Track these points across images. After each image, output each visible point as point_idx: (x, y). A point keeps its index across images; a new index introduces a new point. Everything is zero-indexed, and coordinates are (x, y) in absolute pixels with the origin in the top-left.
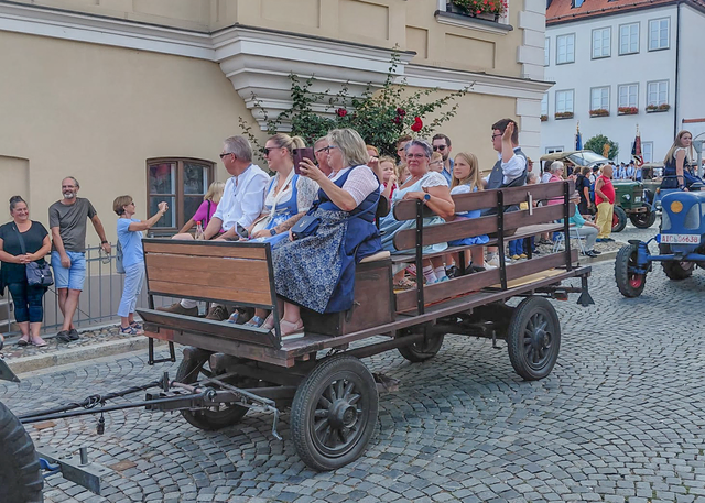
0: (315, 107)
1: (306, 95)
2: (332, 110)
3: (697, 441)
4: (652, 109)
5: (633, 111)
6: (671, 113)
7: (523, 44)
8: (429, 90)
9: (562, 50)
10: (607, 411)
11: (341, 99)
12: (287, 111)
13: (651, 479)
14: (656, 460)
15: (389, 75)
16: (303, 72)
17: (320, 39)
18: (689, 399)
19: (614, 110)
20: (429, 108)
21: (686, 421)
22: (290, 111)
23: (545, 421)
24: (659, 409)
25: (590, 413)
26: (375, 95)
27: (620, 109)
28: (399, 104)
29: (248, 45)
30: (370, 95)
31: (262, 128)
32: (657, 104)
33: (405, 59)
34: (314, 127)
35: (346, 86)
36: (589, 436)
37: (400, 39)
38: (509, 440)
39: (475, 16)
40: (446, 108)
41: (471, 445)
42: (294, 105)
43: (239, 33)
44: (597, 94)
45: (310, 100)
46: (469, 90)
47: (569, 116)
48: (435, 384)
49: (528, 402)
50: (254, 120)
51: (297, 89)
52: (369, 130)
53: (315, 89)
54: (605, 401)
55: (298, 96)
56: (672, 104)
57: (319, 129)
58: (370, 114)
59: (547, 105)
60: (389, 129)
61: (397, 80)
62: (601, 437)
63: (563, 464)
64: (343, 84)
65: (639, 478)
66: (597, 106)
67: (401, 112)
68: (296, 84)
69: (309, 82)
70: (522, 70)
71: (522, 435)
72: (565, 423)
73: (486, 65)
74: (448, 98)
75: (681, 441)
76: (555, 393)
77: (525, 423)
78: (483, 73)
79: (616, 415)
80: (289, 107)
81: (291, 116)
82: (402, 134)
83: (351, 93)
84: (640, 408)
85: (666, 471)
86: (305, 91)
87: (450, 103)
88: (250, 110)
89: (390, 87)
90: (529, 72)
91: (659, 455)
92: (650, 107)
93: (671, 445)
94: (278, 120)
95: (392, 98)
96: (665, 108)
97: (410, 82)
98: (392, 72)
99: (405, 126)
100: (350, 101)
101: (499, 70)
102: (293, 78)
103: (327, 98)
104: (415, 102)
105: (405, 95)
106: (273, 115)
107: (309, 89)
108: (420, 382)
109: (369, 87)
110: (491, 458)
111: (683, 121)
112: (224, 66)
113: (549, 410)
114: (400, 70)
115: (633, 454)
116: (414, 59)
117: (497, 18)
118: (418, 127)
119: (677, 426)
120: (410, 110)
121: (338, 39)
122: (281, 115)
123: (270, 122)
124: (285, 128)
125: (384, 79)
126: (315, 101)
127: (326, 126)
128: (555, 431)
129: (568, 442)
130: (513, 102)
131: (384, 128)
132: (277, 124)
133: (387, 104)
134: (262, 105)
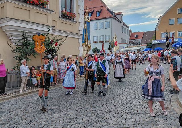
0: (28, 39)
1: (26, 36)
3: (125, 115)
5: (102, 42)
7: (80, 26)
8: (59, 36)
10: (105, 111)
12: (21, 40)
13: (117, 125)
14: (117, 121)
15: (48, 32)
16: (25, 30)
17: (30, 22)
18: (122, 106)
20: (59, 40)
21: (122, 111)
23: (92, 114)
24: (116, 109)
25: (102, 112)
27: (100, 42)
28: (51, 39)
29: (10, 23)
31: (14, 44)
33: (52, 28)
34: (29, 44)
36: (102, 117)
37: (50, 23)
38: (84, 120)
39: (68, 19)
40: (63, 40)
41: (76, 123)
42: (23, 38)
43: (8, 20)
44: (95, 38)
45: (27, 37)
46: (69, 36)
48: (65, 109)
49: (87, 110)
50: (11, 42)
51: (24, 34)
53: (29, 35)
54: (104, 109)
55: (24, 36)
57: (30, 45)
60: (49, 45)
61: (50, 33)
62: (105, 117)
63: (98, 124)
64: (36, 33)
65: (115, 125)
67: (52, 41)
68: (23, 33)
69: (27, 33)
70: (80, 32)
71: (87, 119)
72: (97, 115)
73: (71, 30)
74: (63, 38)
75: (122, 116)
76: (93, 108)
77: (88, 116)
78: (71, 32)
79: (108, 111)
80: (21, 39)
81: (22, 41)
82: (52, 46)
84: (112, 109)
85: (120, 123)
86: (26, 35)
88: (10, 40)
89: (49, 35)
91: (118, 120)
93: (120, 117)
94: (18, 42)
95: (49, 37)
97: (54, 34)
98: (49, 31)
99: (53, 44)
101: (75, 32)
102: (22, 31)
104: (55, 39)
105: (53, 37)
106: (17, 41)
107: (27, 34)
108: (61, 108)
112: (3, 28)
113: (92, 112)
114: (51, 31)
115: (112, 120)
116: (54, 28)
117: (73, 19)
118: (56, 45)
119: (121, 113)
120: (54, 40)
121: (34, 22)
122: (19, 41)
123: (16, 43)
124: (20, 45)
125: (47, 33)
126: (29, 37)
127: (32, 44)
128: (94, 117)
129: (98, 119)
130: (78, 39)
131: (47, 45)
132: (18, 44)
133: (48, 39)
134: (14, 38)
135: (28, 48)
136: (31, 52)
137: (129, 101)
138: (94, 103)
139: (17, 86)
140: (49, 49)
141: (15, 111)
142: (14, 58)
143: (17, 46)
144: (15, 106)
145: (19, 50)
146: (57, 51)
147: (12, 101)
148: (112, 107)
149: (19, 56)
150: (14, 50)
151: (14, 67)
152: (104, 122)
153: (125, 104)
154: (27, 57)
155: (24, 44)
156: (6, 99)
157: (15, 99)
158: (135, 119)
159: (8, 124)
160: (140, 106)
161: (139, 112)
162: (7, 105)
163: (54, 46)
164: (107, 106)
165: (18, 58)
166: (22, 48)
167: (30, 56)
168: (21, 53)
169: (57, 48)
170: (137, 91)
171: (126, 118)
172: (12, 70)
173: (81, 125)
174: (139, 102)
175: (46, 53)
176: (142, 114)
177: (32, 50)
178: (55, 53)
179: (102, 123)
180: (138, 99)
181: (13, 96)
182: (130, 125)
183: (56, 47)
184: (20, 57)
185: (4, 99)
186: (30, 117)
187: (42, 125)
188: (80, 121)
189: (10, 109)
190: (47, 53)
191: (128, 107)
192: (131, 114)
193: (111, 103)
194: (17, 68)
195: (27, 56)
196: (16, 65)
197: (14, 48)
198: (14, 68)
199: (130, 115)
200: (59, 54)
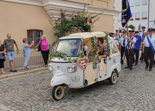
0: (67, 17)
1: (64, 15)
2: (71, 18)
4: (143, 19)
5: (138, 19)
7: (114, 3)
8: (93, 13)
10: (136, 86)
11: (73, 15)
12: (60, 18)
13: (147, 101)
14: (148, 96)
15: (84, 10)
16: (64, 9)
19: (134, 19)
20: (93, 17)
21: (154, 88)
22: (61, 18)
23: (122, 88)
25: (132, 87)
26: (80, 15)
27: (136, 19)
28: (86, 16)
31: (54, 22)
33: (87, 6)
34: (66, 22)
35: (74, 12)
36: (133, 92)
37: (86, 1)
38: (114, 93)
40: (97, 17)
41: (106, 94)
42: (61, 17)
45: (65, 16)
49: (118, 84)
50: (52, 20)
51: (62, 13)
52: (79, 23)
53: (66, 13)
54: (135, 84)
55: (62, 15)
56: (148, 17)
57: (67, 22)
58: (79, 19)
60: (84, 22)
61: (86, 11)
62: (135, 92)
63: (127, 98)
64: (73, 12)
65: (145, 100)
67: (87, 18)
69: (65, 11)
70: (114, 9)
71: (117, 92)
72: (126, 89)
73: (106, 8)
74: (98, 15)
75: (153, 92)
76: (124, 82)
77: (117, 89)
78: (105, 9)
79: (138, 87)
80: (60, 17)
81: (61, 20)
82: (87, 24)
83: (75, 14)
84: (144, 85)
85: (150, 99)
86: (64, 13)
88: (51, 18)
89: (84, 13)
90: (116, 9)
91: (149, 95)
92: (143, 18)
93: (151, 93)
94: (58, 21)
95: (84, 15)
96: (146, 18)
97: (89, 11)
99: (88, 22)
100: (75, 16)
101: (109, 9)
102: (61, 10)
103: (69, 15)
104: (90, 16)
106: (57, 19)
107: (65, 13)
109: (79, 13)
110: (110, 97)
111: (150, 21)
112: (45, 8)
113: (123, 86)
114: (86, 8)
115: (143, 95)
118: (91, 22)
119: (152, 89)
120: (89, 18)
123: (56, 21)
125: (82, 11)
126: (66, 16)
127: (69, 22)
128: (125, 90)
129: (128, 93)
131: (83, 22)
132: (57, 22)
133: (83, 17)
134: (54, 17)
135: (65, 26)
136: (68, 29)
138: (125, 78)
140: (84, 27)
142: (54, 34)
143: (57, 24)
145: (58, 28)
146: (91, 28)
148: (144, 83)
150: (54, 28)
151: (54, 42)
152: (134, 96)
155: (63, 22)
159: (48, 90)
162: (48, 74)
163: (88, 23)
164: (139, 82)
165: (58, 34)
166: (61, 25)
167: (67, 32)
168: (60, 30)
169: (92, 26)
172: (53, 45)
175: (81, 30)
177: (69, 27)
179: (132, 97)
183: (90, 24)
184: (59, 34)
185: (46, 69)
189: (50, 77)
190: (82, 30)
193: (142, 79)
195: (65, 33)
196: (56, 41)
197: (54, 25)
198: (54, 44)
200: (93, 31)
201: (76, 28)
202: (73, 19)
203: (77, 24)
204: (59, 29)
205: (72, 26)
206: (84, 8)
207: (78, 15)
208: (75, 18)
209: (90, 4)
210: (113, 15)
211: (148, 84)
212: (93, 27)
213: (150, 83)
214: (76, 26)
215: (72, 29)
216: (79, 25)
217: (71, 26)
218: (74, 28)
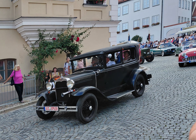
0: (46, 38)
1: (43, 35)
2: (51, 39)
3: (164, 123)
4: (154, 25)
5: (147, 26)
6: (160, 25)
7: (111, 10)
8: (81, 28)
9: (124, 11)
10: (136, 117)
11: (54, 35)
12: (37, 41)
13: (149, 135)
14: (151, 130)
15: (69, 25)
16: (42, 28)
17: (47, 17)
18: (163, 111)
19: (141, 27)
20: (81, 34)
21: (161, 117)
22: (39, 41)
23: (116, 122)
24: (152, 115)
25: (130, 118)
26: (64, 32)
27: (143, 26)
28: (72, 34)
29: (25, 22)
30: (63, 32)
31: (30, 47)
32: (155, 23)
33: (74, 20)
34: (46, 44)
35: (55, 31)
37: (72, 14)
38: (105, 128)
39: (95, 4)
40: (87, 33)
41: (93, 131)
42: (40, 39)
43: (22, 19)
44: (136, 22)
45: (44, 37)
46: (94, 27)
47: (126, 31)
49: (111, 117)
50: (28, 45)
51: (40, 33)
52: (63, 43)
53: (46, 33)
54: (135, 114)
55: (41, 36)
56: (160, 22)
57: (47, 45)
58: (63, 38)
59: (119, 28)
61: (71, 27)
62: (134, 124)
63: (122, 133)
64: (54, 30)
65: (145, 135)
66: (136, 26)
67: (73, 36)
68: (40, 32)
69: (44, 31)
70: (111, 18)
71: (109, 127)
72: (122, 122)
73: (99, 19)
74: (87, 30)
75: (159, 123)
76: (120, 114)
77: (110, 123)
78: (99, 21)
80: (38, 39)
81: (39, 42)
82: (73, 43)
83: (57, 33)
84: (146, 115)
85: (154, 132)
86: (43, 34)
87: (88, 31)
88: (26, 42)
89: (69, 29)
90: (113, 18)
91: (152, 128)
92: (153, 24)
93: (156, 125)
95: (70, 32)
96: (158, 24)
97: (75, 27)
98: (70, 24)
99: (74, 40)
100: (57, 35)
101: (103, 19)
102: (39, 30)
103: (50, 35)
104: (77, 33)
105: (74, 31)
106: (34, 42)
107: (44, 33)
109: (63, 30)
111: (164, 27)
112: (18, 30)
113: (117, 118)
114: (72, 23)
115: (144, 129)
117: (102, 3)
118: (78, 40)
120: (76, 35)
121: (52, 17)
122: (36, 42)
123: (32, 45)
124: (37, 46)
125: (67, 27)
126: (46, 36)
127: (50, 44)
128: (119, 124)
129: (123, 127)
130: (108, 28)
131: (68, 42)
132: (35, 45)
133: (68, 34)
134: (30, 40)
135: (45, 49)
136: (49, 53)
137: (175, 103)
138: (122, 108)
139: (35, 93)
140: (70, 47)
141: (29, 119)
142: (31, 62)
143: (34, 48)
144: (30, 113)
145: (35, 53)
146: (79, 48)
147: (28, 108)
148: (147, 112)
149: (36, 59)
150: (30, 54)
151: (31, 71)
152: (131, 131)
153: (168, 107)
154: (44, 60)
155: (41, 45)
156: (22, 106)
157: (31, 105)
158: (179, 127)
159: (20, 132)
160: (191, 109)
161: (188, 117)
162: (22, 112)
163: (75, 42)
164: (140, 111)
165: (35, 61)
166: (39, 49)
167: (47, 57)
168: (38, 55)
169: (80, 44)
170: (193, 88)
171: (166, 126)
172: (29, 75)
173: (99, 134)
174: (192, 104)
175: (66, 52)
176: (193, 121)
177: (49, 51)
178: (77, 51)
179: (129, 133)
180: (190, 100)
181: (29, 102)
182: (170, 135)
183: (78, 43)
185: (20, 106)
186: (43, 124)
187: (55, 133)
188: (99, 130)
189: (24, 117)
190: (68, 52)
191: (171, 112)
192: (174, 120)
193: (146, 107)
194: (34, 72)
195: (45, 58)
196: (33, 70)
197: (31, 50)
198: (31, 73)
199: (172, 122)
200: (81, 51)
201: (59, 50)
202: (54, 39)
203: (60, 45)
204: (36, 55)
205: (53, 48)
206: (69, 24)
207: (61, 33)
208: (57, 38)
209: (77, 18)
210: (109, 27)
211: (153, 113)
212: (81, 47)
213: (156, 111)
214: (59, 48)
215: (54, 52)
216: (62, 47)
217: (51, 49)
218: (56, 50)
